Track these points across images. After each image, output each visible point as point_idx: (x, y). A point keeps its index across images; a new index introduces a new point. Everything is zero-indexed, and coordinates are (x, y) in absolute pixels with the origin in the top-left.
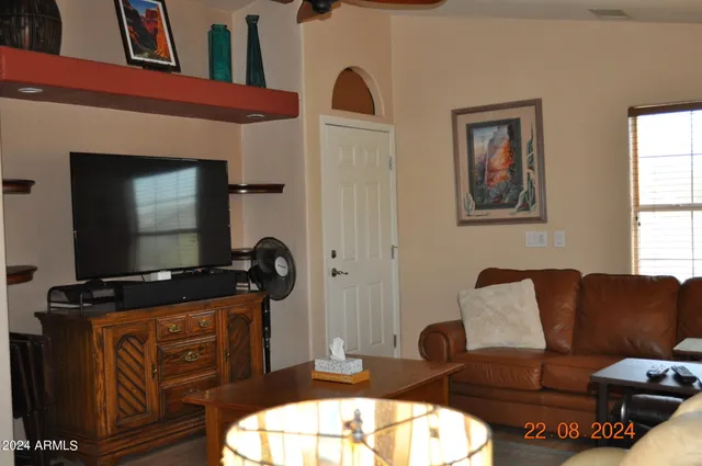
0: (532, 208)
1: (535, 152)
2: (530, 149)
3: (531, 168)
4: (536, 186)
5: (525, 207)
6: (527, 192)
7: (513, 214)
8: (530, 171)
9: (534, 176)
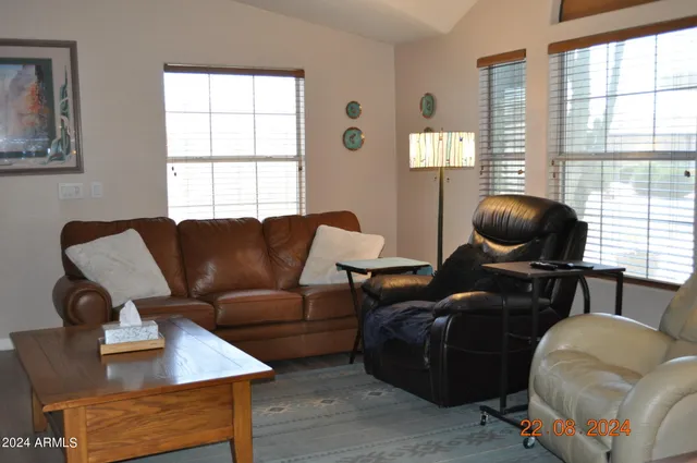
0: (67, 157)
1: (70, 98)
2: (64, 94)
3: (65, 114)
4: (71, 133)
5: (58, 156)
6: (60, 141)
7: (45, 163)
8: (65, 118)
9: (69, 123)
